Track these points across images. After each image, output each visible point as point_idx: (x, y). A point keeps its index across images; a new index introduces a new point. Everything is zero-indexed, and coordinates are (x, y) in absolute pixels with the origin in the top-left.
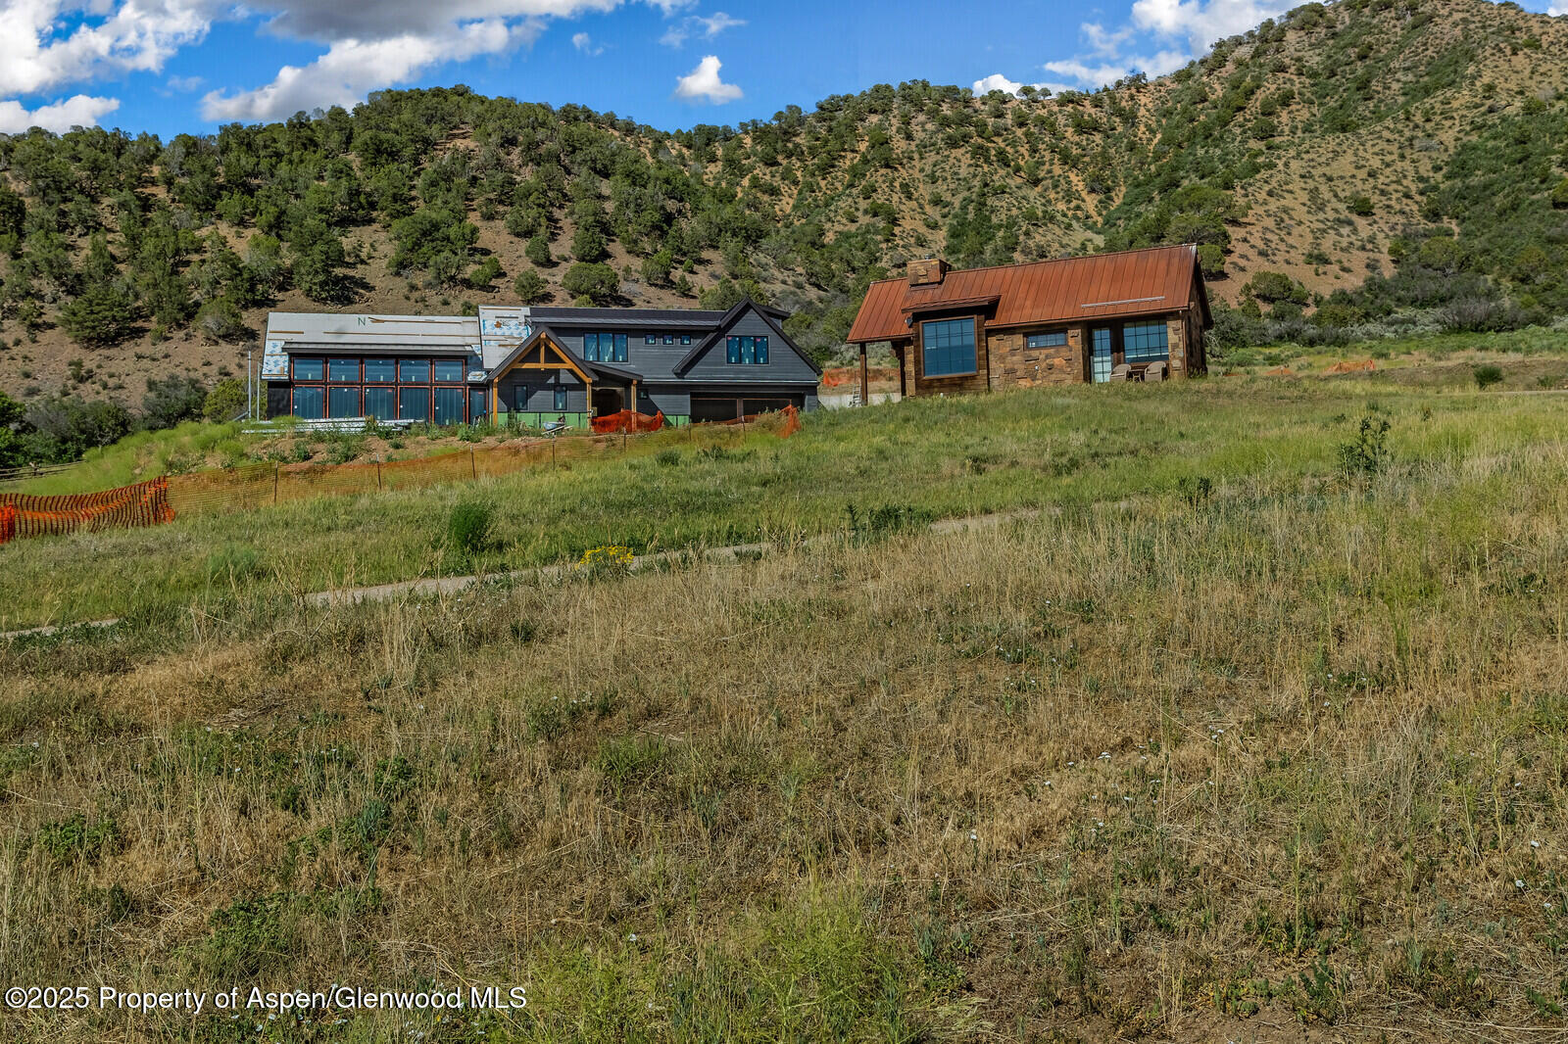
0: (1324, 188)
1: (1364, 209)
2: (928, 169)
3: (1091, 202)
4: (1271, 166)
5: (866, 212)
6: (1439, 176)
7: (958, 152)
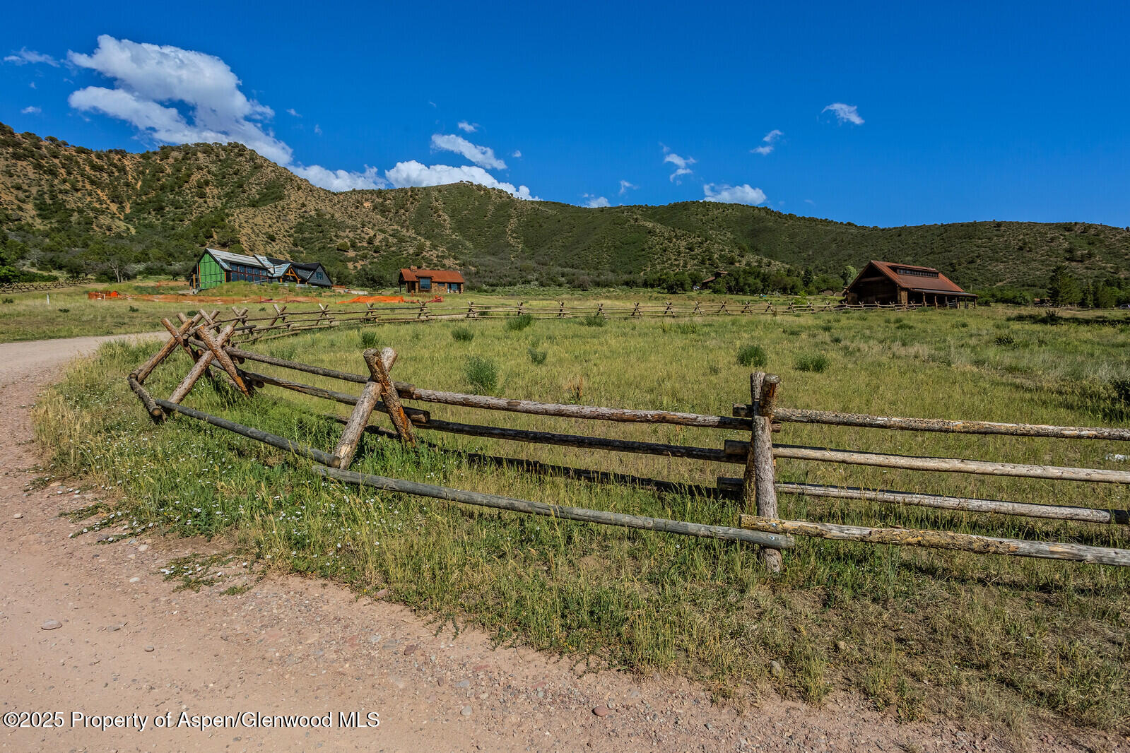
0: (255, 228)
1: (272, 239)
3: (114, 207)
6: (292, 231)
7: (23, 163)
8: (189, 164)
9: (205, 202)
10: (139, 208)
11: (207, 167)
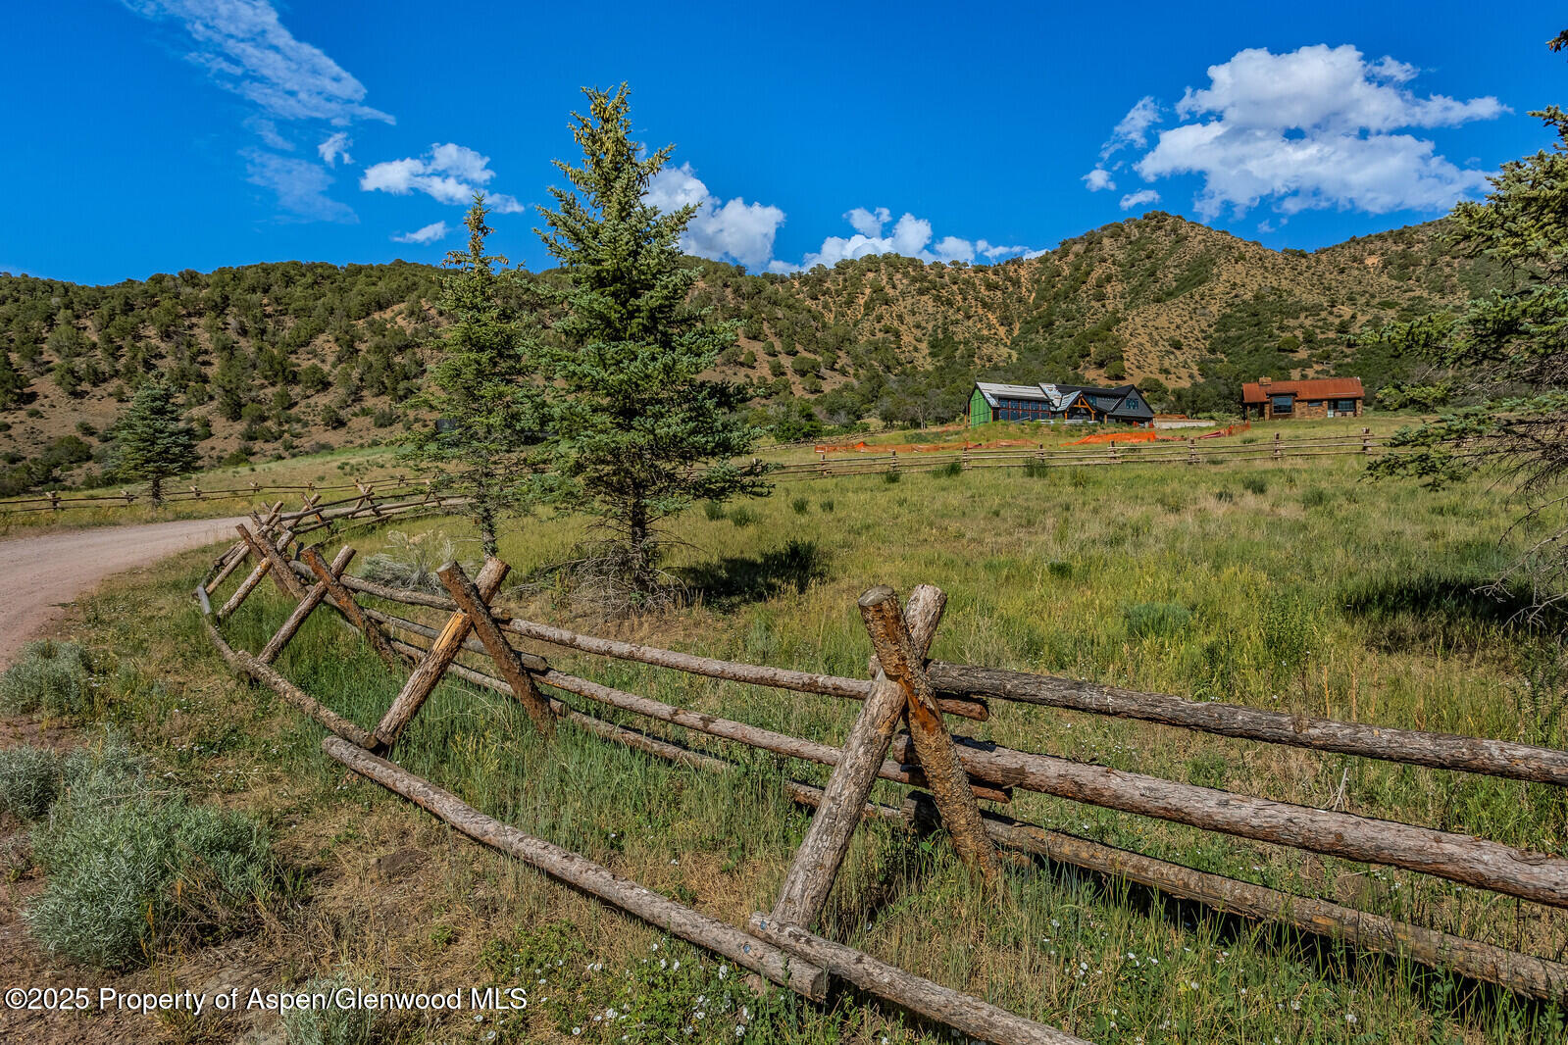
0: (1154, 333)
1: (1178, 346)
2: (909, 307)
3: (1002, 331)
4: (1126, 320)
5: (880, 330)
6: (1212, 330)
7: (925, 298)
8: (1091, 258)
9: (1104, 306)
10: (1029, 327)
11: (1112, 256)
